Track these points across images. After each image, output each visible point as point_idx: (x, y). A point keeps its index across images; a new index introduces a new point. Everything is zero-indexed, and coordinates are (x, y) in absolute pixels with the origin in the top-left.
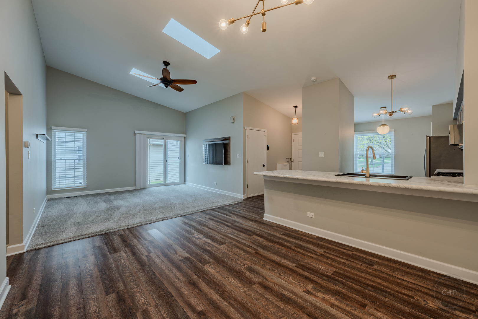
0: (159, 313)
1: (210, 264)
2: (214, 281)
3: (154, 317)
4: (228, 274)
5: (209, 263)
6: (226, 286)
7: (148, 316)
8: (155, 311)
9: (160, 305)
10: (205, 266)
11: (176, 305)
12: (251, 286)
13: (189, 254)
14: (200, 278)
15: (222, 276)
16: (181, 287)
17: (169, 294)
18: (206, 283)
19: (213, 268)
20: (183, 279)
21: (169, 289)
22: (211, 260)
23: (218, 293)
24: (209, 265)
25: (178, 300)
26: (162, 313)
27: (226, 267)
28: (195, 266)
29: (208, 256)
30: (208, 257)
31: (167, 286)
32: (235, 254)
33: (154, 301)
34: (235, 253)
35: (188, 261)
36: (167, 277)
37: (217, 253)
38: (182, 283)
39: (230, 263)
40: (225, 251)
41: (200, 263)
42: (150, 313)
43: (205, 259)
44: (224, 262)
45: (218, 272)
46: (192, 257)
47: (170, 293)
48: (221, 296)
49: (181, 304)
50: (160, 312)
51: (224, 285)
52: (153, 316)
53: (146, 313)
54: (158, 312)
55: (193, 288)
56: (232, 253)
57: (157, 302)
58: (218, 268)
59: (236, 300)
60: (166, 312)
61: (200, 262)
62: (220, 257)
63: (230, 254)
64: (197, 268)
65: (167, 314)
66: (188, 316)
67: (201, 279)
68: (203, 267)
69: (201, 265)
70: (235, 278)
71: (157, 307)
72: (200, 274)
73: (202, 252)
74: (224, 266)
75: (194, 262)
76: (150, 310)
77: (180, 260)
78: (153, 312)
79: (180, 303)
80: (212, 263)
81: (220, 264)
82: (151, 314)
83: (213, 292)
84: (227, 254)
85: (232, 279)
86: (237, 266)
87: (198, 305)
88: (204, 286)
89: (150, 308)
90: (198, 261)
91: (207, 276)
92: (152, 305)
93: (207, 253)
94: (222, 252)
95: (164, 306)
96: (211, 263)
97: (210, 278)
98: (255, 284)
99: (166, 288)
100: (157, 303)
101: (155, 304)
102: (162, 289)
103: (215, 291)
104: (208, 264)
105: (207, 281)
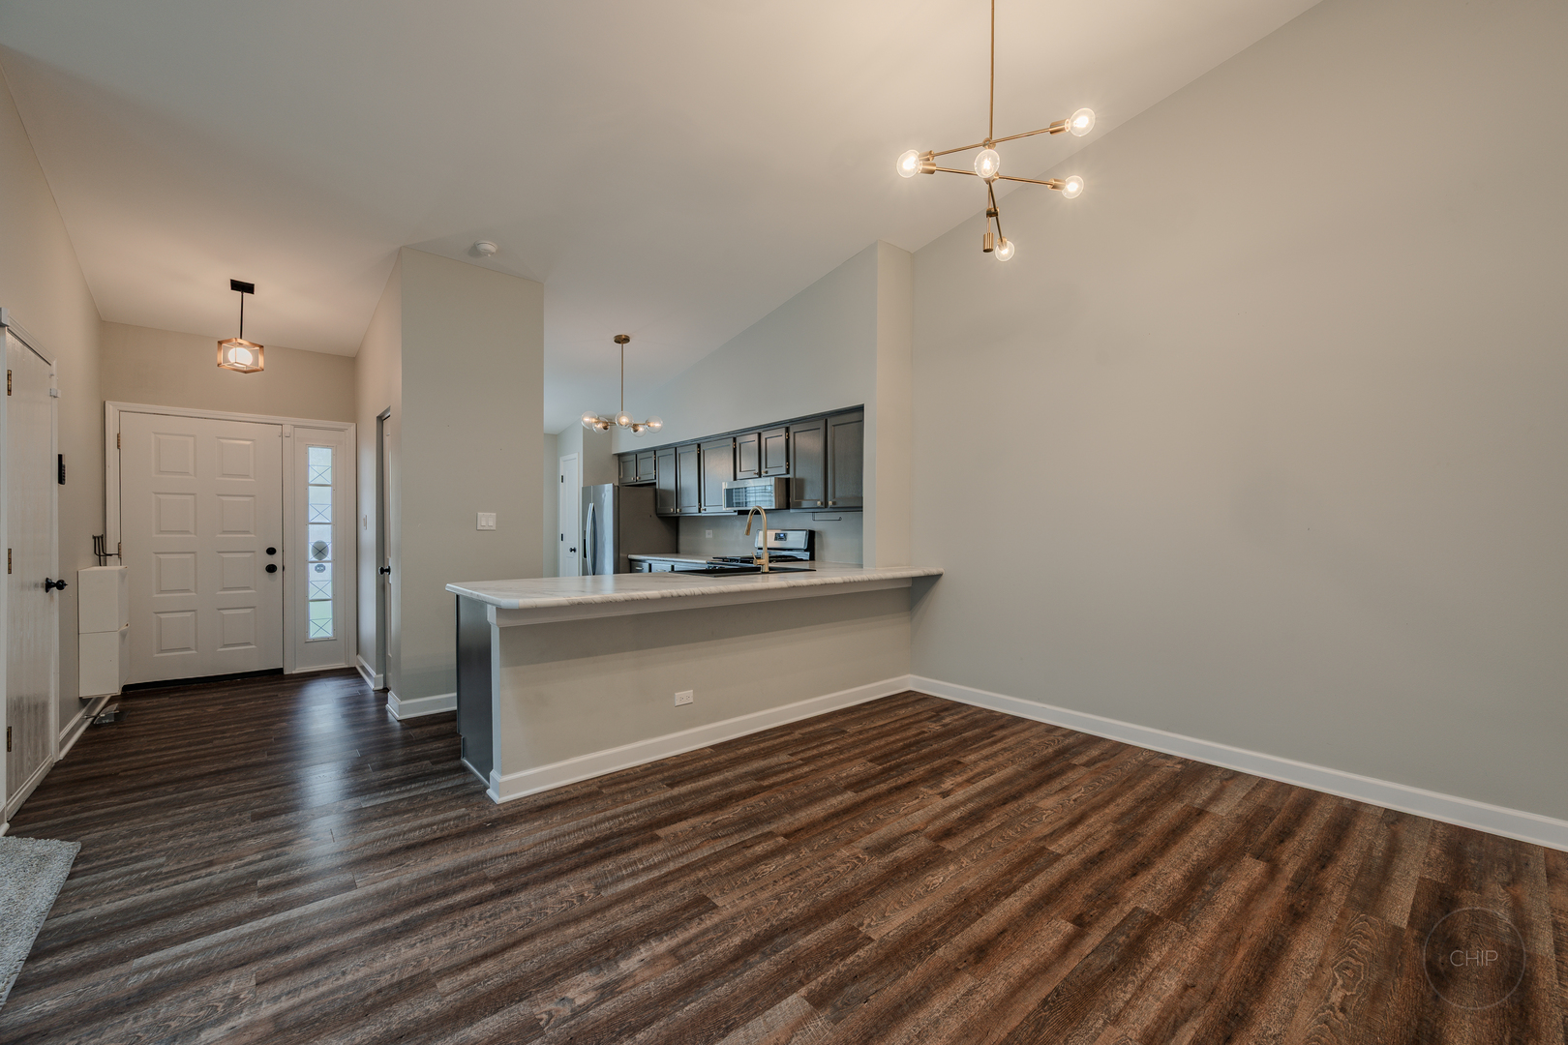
0: (1132, 1003)
3: (1152, 1010)
7: (1159, 1028)
8: (1134, 1015)
9: (1108, 1011)
11: (1082, 973)
16: (1006, 980)
17: (1053, 1002)
20: (966, 981)
21: (1030, 1009)
25: (1065, 972)
26: (1128, 996)
31: (1020, 1019)
33: (1099, 1034)
36: (967, 1036)
42: (1147, 1027)
45: (901, 907)
47: (1045, 1002)
49: (1073, 962)
50: (1127, 1003)
52: (1152, 1015)
53: (1154, 1037)
54: (1132, 1007)
55: (999, 949)
57: (1101, 1022)
58: (882, 906)
60: (1121, 989)
65: (1126, 985)
66: (1103, 940)
71: (1117, 1016)
73: (768, 956)
74: (872, 893)
76: (1139, 1031)
78: (1138, 1019)
79: (1072, 967)
82: (1148, 1023)
87: (1054, 933)
88: (981, 929)
89: (1132, 1034)
91: (928, 926)
92: (1118, 1034)
95: (1103, 1001)
97: (939, 920)
99: (1027, 1017)
100: (1105, 1023)
101: (1110, 1027)
102: (1038, 1031)
105: (957, 925)
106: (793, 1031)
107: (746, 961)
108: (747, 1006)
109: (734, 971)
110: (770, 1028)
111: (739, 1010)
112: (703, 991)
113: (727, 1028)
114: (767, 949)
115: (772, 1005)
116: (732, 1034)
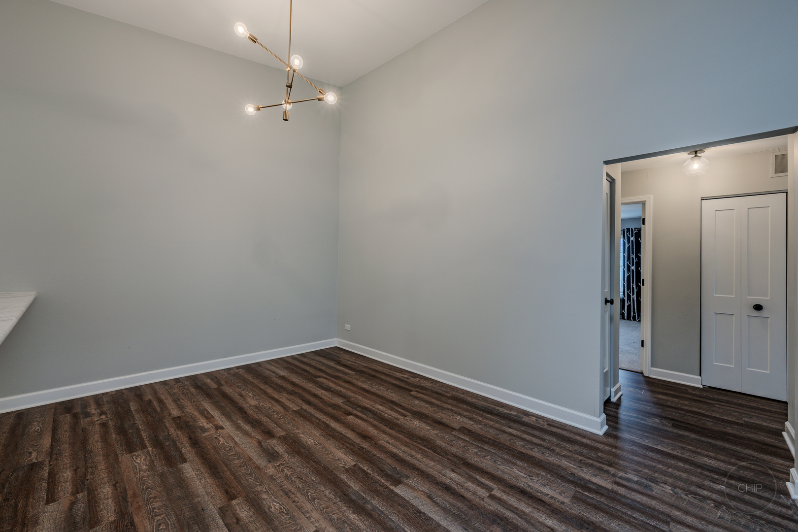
1: (344, 467)
2: (337, 440)
4: (313, 450)
5: (347, 470)
6: (320, 435)
10: (354, 463)
12: (287, 434)
13: (397, 494)
14: (358, 444)
15: (325, 447)
16: (381, 435)
18: (348, 438)
19: (338, 460)
22: (343, 476)
23: (332, 428)
24: (345, 464)
27: (314, 462)
28: (372, 463)
29: (349, 487)
30: (351, 485)
32: (287, 494)
34: (285, 496)
35: (389, 475)
37: (330, 499)
38: (381, 438)
39: (306, 471)
40: (308, 506)
41: (364, 471)
43: (357, 479)
44: (318, 472)
45: (331, 453)
46: (386, 484)
48: (328, 426)
51: (323, 436)
56: (293, 496)
58: (329, 459)
59: (312, 422)
61: (366, 474)
62: (324, 486)
63: (299, 495)
64: (368, 461)
67: (355, 442)
68: (356, 461)
69: (361, 466)
70: (304, 444)
72: (359, 449)
73: (367, 502)
74: (318, 462)
75: (377, 472)
77: (408, 477)
80: (341, 470)
81: (326, 468)
83: (337, 429)
84: (305, 495)
85: (309, 443)
86: (294, 464)
87: (354, 419)
90: (370, 474)
91: (347, 447)
93: (354, 497)
94: (316, 500)
96: (343, 469)
97: (342, 444)
98: (280, 437)
103: (335, 430)
104: (350, 468)
105: (347, 440)
106: (416, 490)
107: (371, 510)
108: (404, 506)
109: (380, 515)
110: (416, 497)
111: (407, 509)
112: (396, 527)
113: (419, 513)
114: (361, 502)
115: (402, 497)
116: (422, 511)
